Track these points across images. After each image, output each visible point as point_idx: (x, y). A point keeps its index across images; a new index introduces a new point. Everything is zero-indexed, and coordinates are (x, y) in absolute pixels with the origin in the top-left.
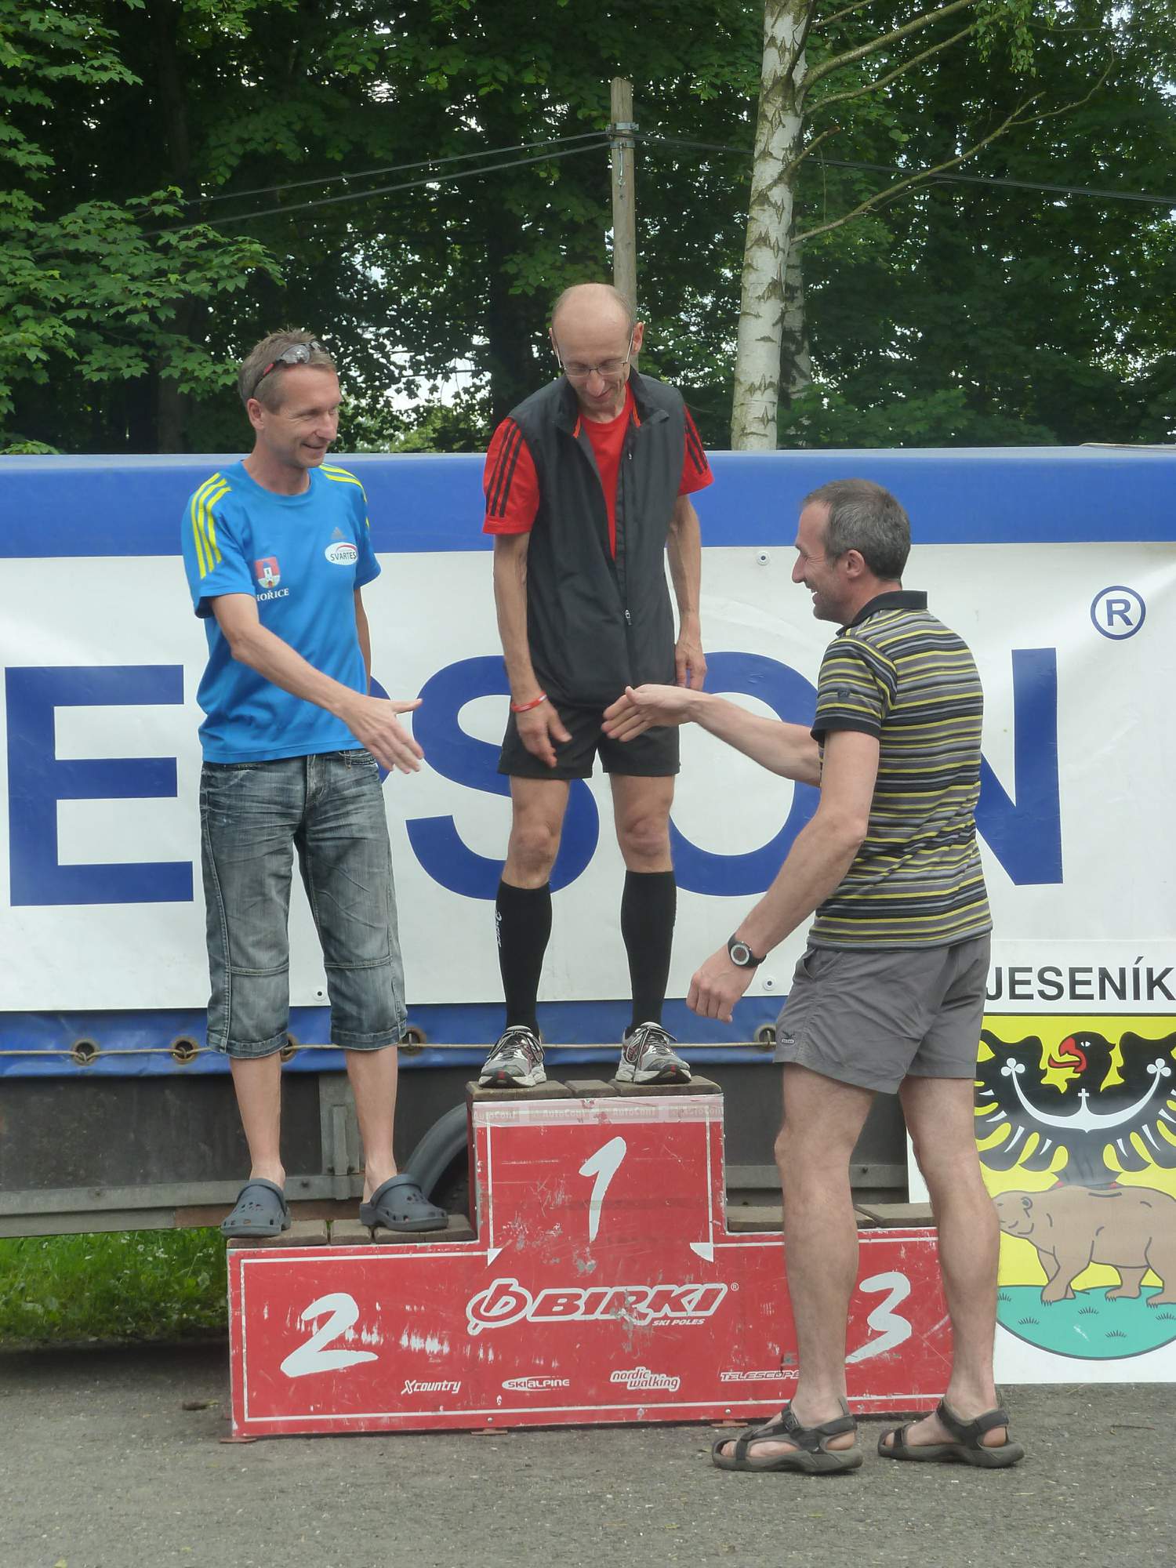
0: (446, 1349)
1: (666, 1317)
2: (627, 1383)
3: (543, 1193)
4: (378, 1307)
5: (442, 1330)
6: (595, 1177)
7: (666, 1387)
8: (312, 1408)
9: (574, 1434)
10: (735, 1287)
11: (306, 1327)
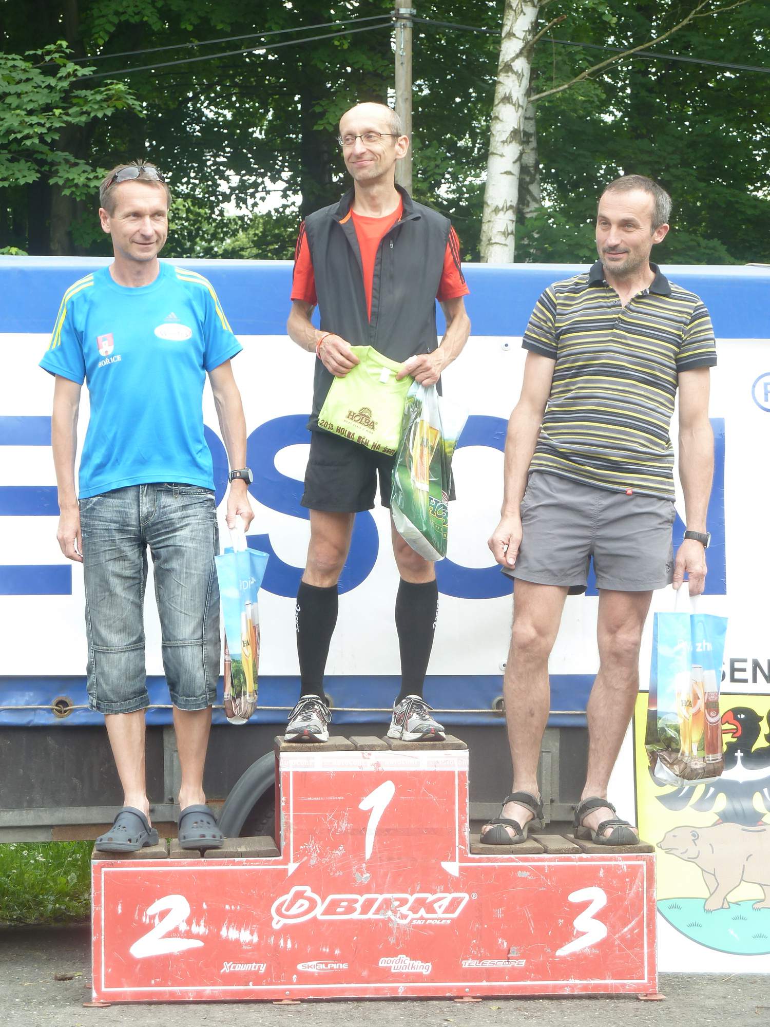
0: (255, 939)
1: (422, 918)
2: (390, 968)
3: (331, 822)
4: (205, 906)
5: (253, 924)
6: (371, 811)
7: (421, 970)
8: (153, 982)
9: (351, 1005)
10: (474, 896)
11: (150, 921)
